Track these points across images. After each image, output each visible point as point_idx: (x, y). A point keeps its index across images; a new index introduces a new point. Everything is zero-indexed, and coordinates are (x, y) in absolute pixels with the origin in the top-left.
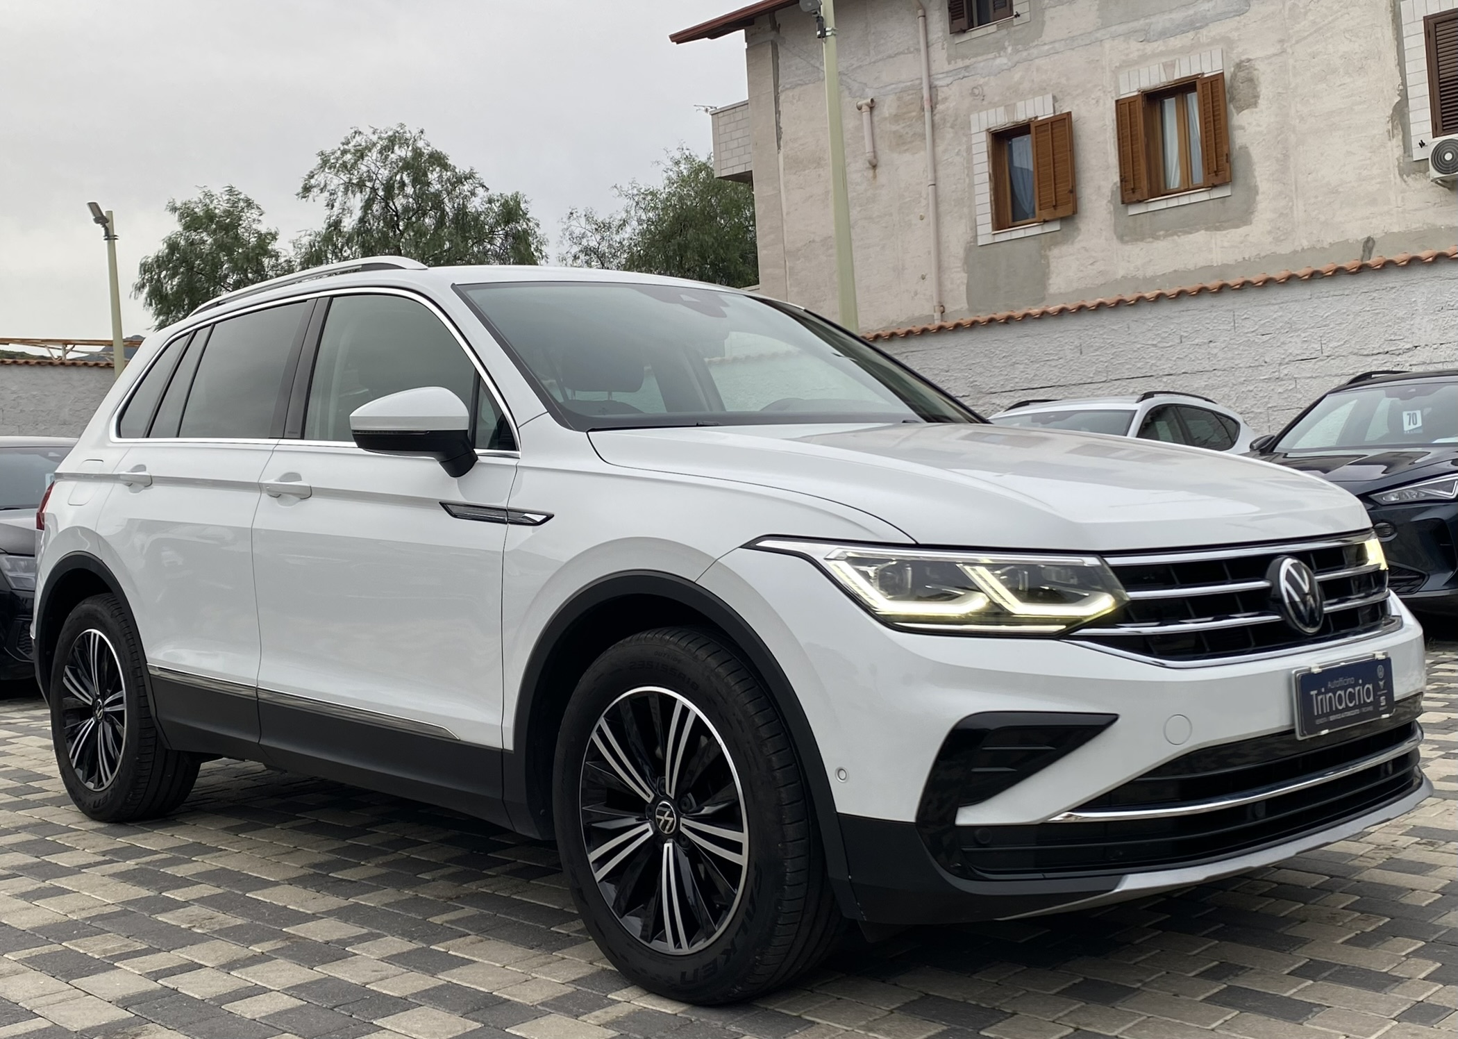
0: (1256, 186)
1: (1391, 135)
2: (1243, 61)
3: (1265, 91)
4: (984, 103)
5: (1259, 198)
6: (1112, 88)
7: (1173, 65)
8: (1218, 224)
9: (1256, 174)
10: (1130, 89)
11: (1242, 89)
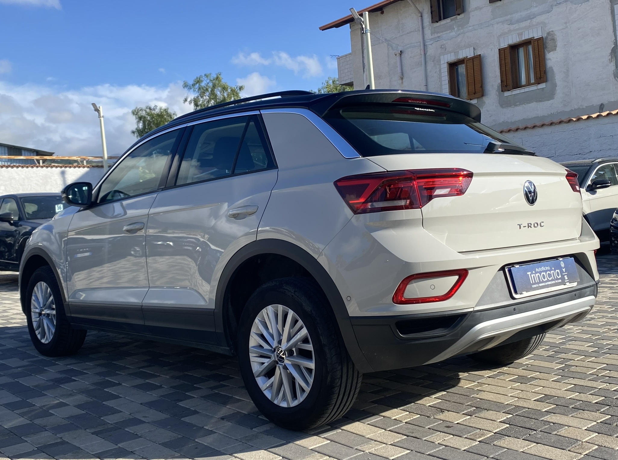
0: (556, 83)
1: (611, 61)
2: (550, 32)
3: (559, 44)
4: (446, 51)
5: (557, 88)
6: (498, 44)
7: (522, 34)
8: (540, 99)
9: (556, 78)
10: (504, 45)
11: (549, 44)
